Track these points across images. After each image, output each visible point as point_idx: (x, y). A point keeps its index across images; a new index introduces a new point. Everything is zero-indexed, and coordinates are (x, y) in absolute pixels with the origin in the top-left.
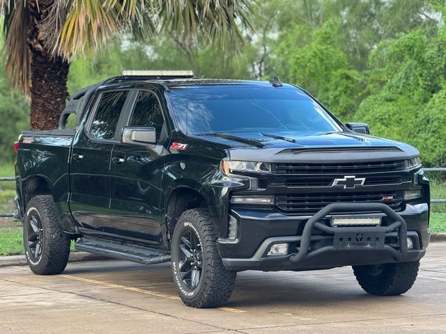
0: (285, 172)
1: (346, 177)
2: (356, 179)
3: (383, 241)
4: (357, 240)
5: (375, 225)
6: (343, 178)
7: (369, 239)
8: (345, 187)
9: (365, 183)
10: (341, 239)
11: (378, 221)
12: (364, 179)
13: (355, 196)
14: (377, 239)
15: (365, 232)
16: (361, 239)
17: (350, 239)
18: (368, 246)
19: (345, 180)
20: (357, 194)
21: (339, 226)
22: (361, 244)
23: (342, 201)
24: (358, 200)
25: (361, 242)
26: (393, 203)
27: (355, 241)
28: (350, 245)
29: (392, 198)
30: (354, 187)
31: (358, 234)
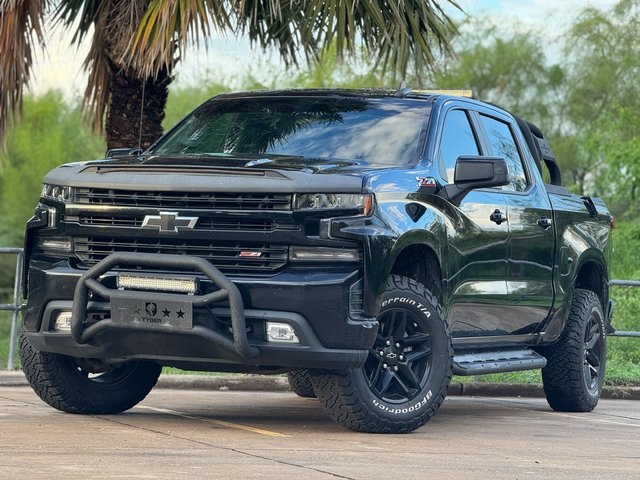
0: (87, 201)
1: (161, 213)
2: (178, 218)
3: (188, 317)
4: (148, 313)
5: (185, 293)
6: (158, 214)
7: (167, 313)
8: (160, 229)
9: (196, 227)
11: (191, 286)
12: (194, 220)
14: (181, 314)
15: (160, 302)
16: (155, 312)
17: (137, 311)
18: (167, 325)
19: (159, 217)
21: (126, 289)
22: (155, 321)
23: (163, 251)
25: (155, 317)
26: (267, 264)
27: (145, 314)
28: (139, 320)
29: (259, 254)
30: (176, 230)
31: (147, 304)
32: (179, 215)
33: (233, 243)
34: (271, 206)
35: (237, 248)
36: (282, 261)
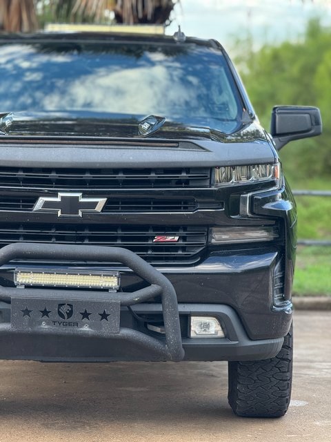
2: (82, 200)
4: (61, 315)
5: (106, 290)
6: (56, 196)
7: (85, 315)
8: (59, 214)
9: (105, 208)
10: (27, 312)
11: (113, 282)
13: (87, 232)
14: (104, 316)
15: (77, 302)
16: (70, 314)
17: (45, 313)
18: (86, 329)
19: (59, 199)
20: (92, 227)
21: (28, 287)
22: (69, 324)
23: (60, 239)
24: (95, 240)
25: (70, 320)
26: (184, 249)
27: (57, 317)
28: (48, 324)
29: (177, 238)
30: (80, 214)
31: (61, 305)
32: (83, 197)
33: (145, 228)
34: (186, 182)
35: (151, 232)
36: (201, 245)
